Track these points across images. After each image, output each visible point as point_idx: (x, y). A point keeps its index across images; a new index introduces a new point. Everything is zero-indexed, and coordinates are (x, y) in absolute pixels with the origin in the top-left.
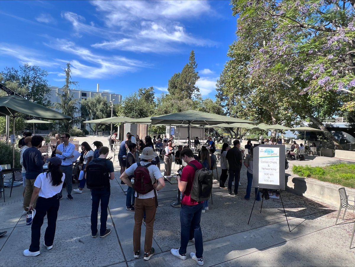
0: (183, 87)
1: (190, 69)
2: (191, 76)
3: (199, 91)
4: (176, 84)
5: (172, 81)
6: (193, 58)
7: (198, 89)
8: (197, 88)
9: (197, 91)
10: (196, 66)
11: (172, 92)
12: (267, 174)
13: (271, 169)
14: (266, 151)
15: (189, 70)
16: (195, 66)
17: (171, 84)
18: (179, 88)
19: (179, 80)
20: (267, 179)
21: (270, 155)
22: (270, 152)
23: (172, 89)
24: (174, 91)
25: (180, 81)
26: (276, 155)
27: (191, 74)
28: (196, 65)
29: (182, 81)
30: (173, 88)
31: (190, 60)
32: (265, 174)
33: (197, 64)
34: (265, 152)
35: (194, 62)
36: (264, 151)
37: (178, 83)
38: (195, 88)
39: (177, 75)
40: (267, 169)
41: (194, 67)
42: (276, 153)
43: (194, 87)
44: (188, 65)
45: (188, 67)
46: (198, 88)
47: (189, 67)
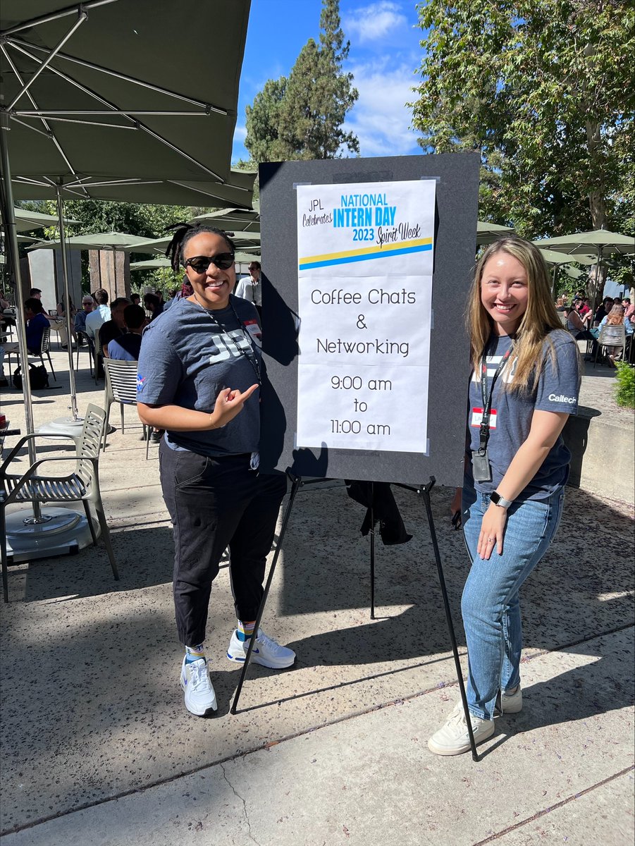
0: (298, 132)
1: (321, 59)
2: (323, 89)
3: (356, 150)
4: (272, 122)
5: (257, 112)
6: (334, 16)
7: (354, 140)
8: (350, 137)
9: (349, 147)
10: (344, 50)
11: (259, 153)
12: (347, 383)
13: (373, 349)
14: (341, 218)
15: (319, 66)
16: (341, 51)
17: (255, 122)
18: (283, 135)
19: (283, 105)
20: (350, 414)
21: (372, 246)
22: (369, 217)
23: (261, 140)
24: (268, 148)
25: (287, 108)
26: (410, 242)
27: (323, 80)
28: (344, 45)
29: (292, 108)
30: (263, 137)
31: (322, 26)
32: (338, 384)
33: (349, 43)
34: (339, 218)
35: (338, 36)
36: (328, 210)
37: (277, 116)
38: (344, 136)
39: (276, 88)
40: (349, 350)
41: (338, 54)
42: (412, 227)
43: (339, 133)
44: (313, 46)
45: (315, 50)
46: (353, 137)
47: (317, 55)
